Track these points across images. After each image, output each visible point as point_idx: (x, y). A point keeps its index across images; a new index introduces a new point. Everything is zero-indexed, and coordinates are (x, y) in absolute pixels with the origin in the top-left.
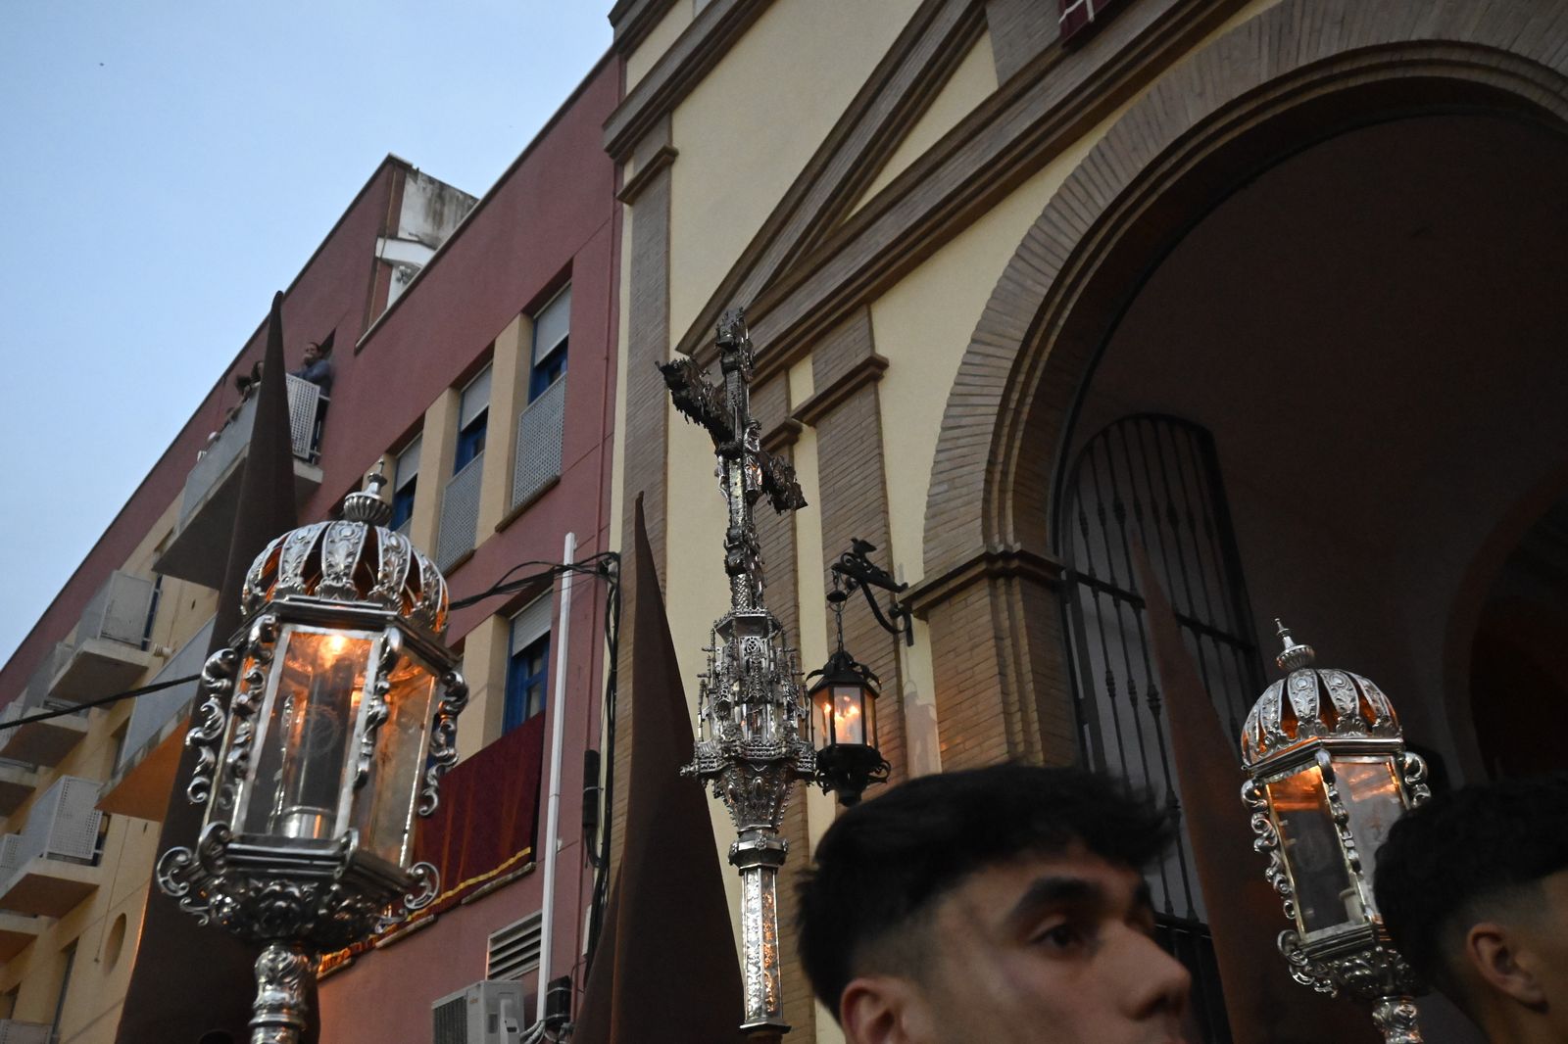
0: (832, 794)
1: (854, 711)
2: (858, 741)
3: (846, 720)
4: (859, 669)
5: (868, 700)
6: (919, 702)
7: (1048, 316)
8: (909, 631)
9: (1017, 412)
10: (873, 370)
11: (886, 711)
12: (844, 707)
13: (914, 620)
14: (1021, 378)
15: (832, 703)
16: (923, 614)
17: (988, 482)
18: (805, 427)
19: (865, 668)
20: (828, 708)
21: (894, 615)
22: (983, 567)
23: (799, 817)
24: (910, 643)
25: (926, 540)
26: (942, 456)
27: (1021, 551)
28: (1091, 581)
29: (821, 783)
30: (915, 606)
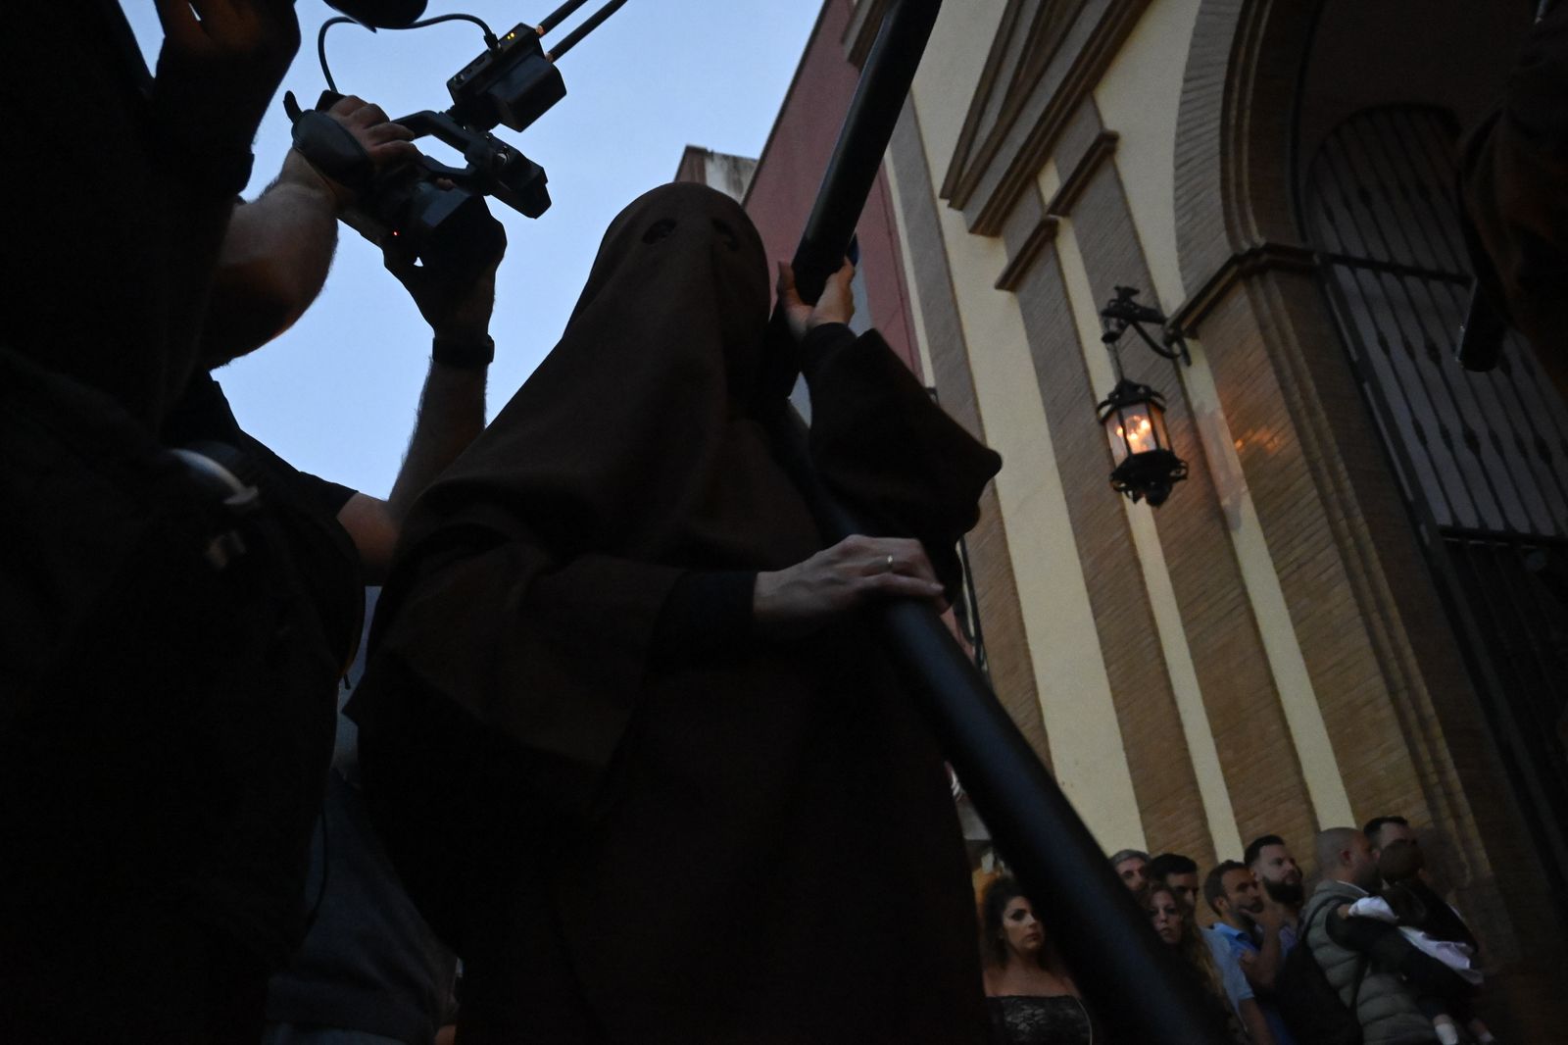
0: (1143, 501)
1: (1145, 425)
2: (1152, 447)
3: (1139, 435)
4: (1142, 390)
5: (1155, 416)
7: (1247, 31)
8: (1185, 353)
9: (1239, 126)
10: (1106, 145)
11: (1179, 430)
12: (1135, 426)
13: (1188, 342)
14: (1235, 96)
15: (1123, 426)
16: (1194, 335)
17: (1225, 197)
18: (1061, 219)
19: (1147, 388)
20: (1120, 432)
21: (1169, 342)
22: (1234, 269)
23: (1126, 544)
24: (1189, 363)
25: (1182, 269)
26: (1180, 192)
27: (1267, 244)
28: (1346, 260)
29: (1130, 493)
30: (1184, 327)
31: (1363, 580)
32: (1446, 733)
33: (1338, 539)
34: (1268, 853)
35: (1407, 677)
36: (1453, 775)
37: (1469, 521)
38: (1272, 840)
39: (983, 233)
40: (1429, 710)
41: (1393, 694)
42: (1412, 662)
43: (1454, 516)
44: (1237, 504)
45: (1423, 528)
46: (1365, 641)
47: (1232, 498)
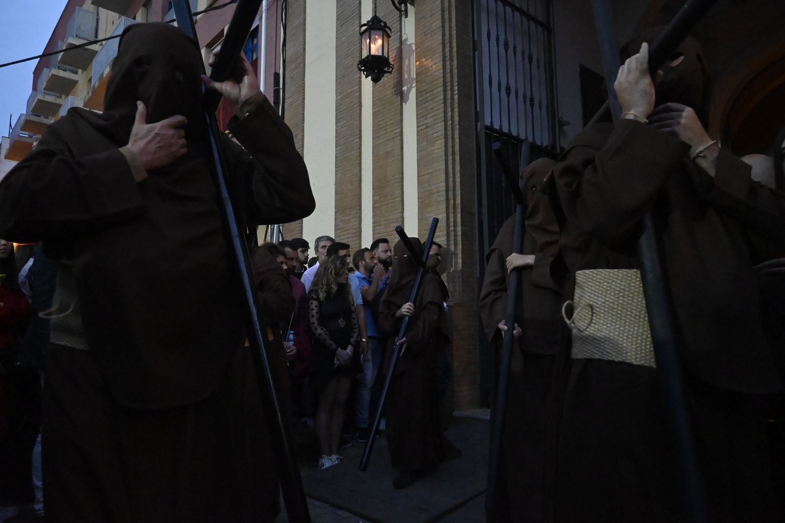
0: (370, 78)
1: (380, 42)
2: (380, 54)
3: (376, 47)
4: (382, 24)
5: (385, 38)
6: (408, 43)
8: (406, 11)
11: (394, 47)
12: (375, 40)
13: (409, 5)
15: (370, 38)
16: (412, 2)
19: (385, 23)
20: (368, 41)
21: (400, 3)
23: (358, 94)
24: (406, 16)
29: (365, 73)
31: (450, 141)
32: (462, 211)
33: (445, 121)
34: (382, 246)
35: (454, 186)
36: (459, 229)
37: (496, 126)
38: (385, 241)
40: (458, 201)
41: (447, 191)
42: (458, 180)
43: (492, 122)
44: (409, 90)
45: (479, 124)
46: (444, 167)
47: (407, 87)
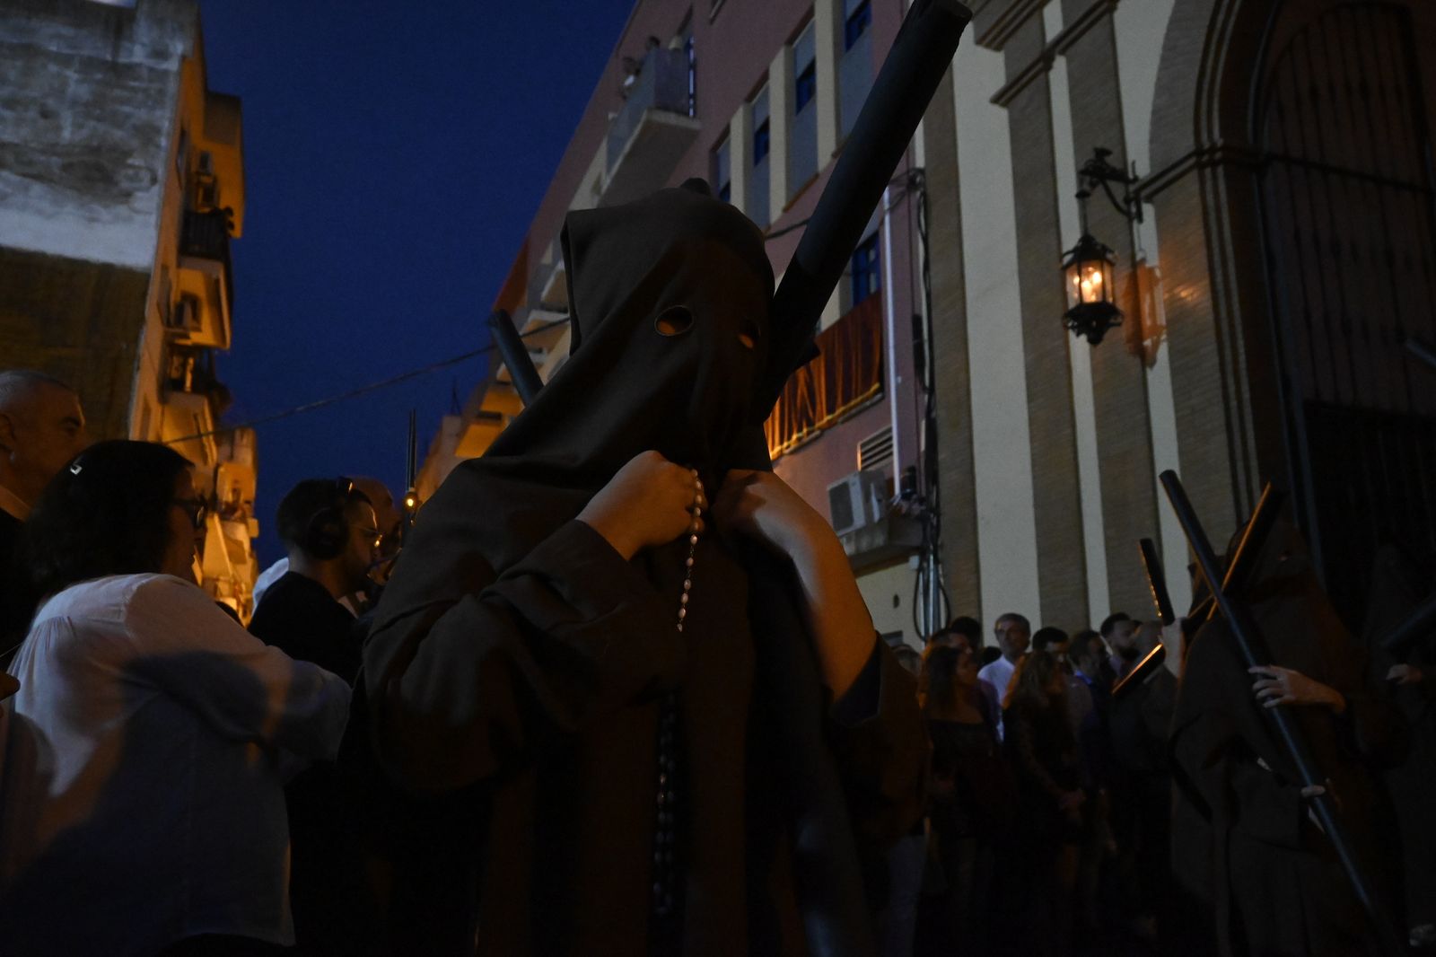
0: (1084, 337)
1: (1097, 277)
2: (1100, 299)
3: (1090, 284)
4: (1099, 247)
5: (1107, 268)
6: (1148, 264)
8: (1139, 213)
10: (1108, 4)
11: (1123, 277)
12: (1089, 274)
13: (1144, 205)
15: (1080, 275)
16: (1149, 199)
17: (1198, 92)
18: (1057, 55)
19: (1103, 245)
20: (1076, 280)
21: (1127, 201)
22: (1193, 160)
24: (1141, 222)
25: (1151, 141)
26: (1163, 74)
27: (1224, 145)
28: (1285, 158)
29: (1075, 330)
30: (1144, 193)
37: (1328, 395)
39: (988, 46)
43: (1317, 392)
44: (1156, 345)
45: (1292, 398)
46: (1228, 481)
47: (1153, 342)
